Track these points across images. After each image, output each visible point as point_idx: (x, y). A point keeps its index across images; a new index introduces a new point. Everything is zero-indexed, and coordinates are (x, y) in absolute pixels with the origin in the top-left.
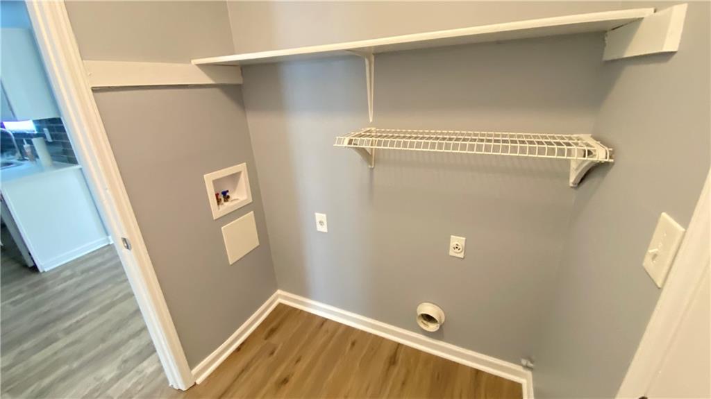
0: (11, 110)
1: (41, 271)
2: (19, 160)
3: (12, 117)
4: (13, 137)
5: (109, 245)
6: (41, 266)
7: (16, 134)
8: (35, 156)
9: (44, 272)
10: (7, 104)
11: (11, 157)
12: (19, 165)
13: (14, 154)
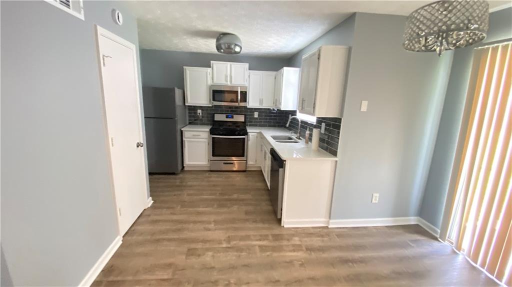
0: (314, 108)
1: (282, 225)
2: (296, 138)
3: (312, 112)
4: (300, 123)
5: (327, 227)
6: (284, 222)
7: (302, 122)
8: (310, 139)
9: (283, 227)
10: (313, 103)
11: (293, 134)
12: (296, 142)
13: (296, 133)
